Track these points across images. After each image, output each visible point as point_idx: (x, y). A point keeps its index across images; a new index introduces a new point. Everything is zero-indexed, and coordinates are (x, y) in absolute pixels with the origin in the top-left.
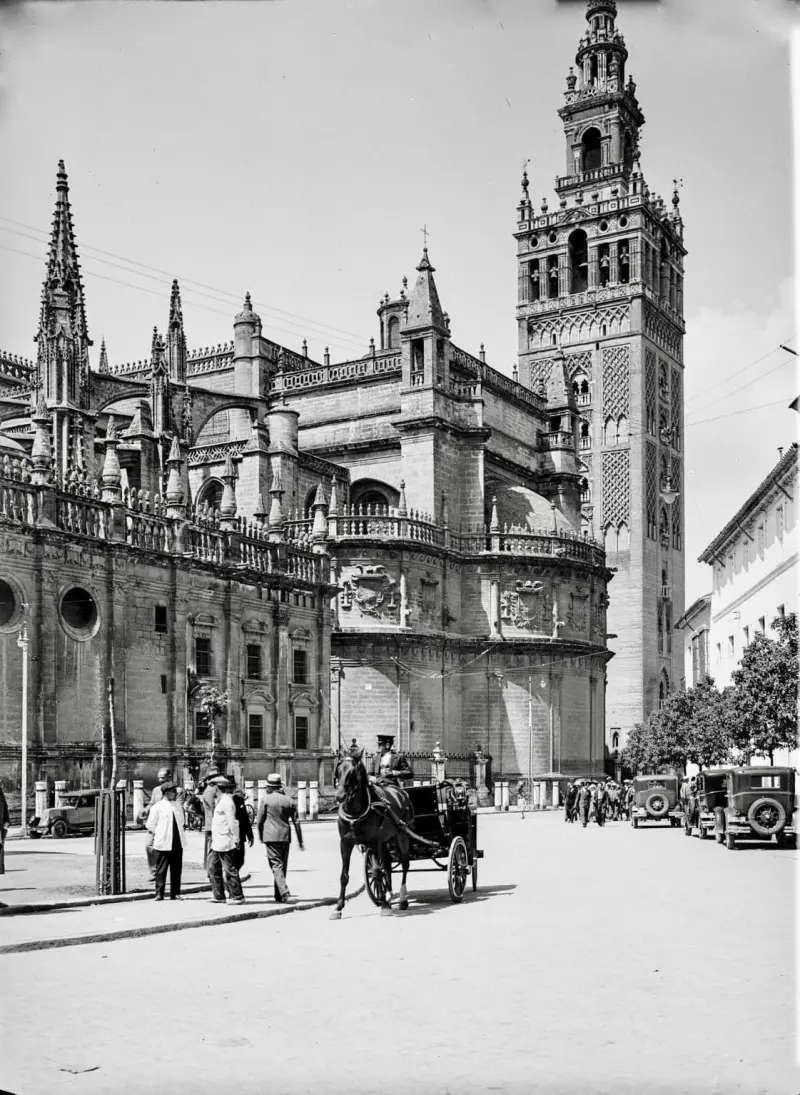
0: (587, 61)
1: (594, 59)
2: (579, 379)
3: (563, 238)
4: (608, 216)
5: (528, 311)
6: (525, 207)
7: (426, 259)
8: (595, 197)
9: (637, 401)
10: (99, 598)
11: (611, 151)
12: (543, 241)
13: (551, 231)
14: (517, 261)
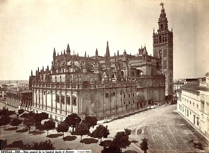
0: (161, 17)
1: (162, 16)
2: (160, 52)
3: (158, 37)
4: (164, 34)
5: (154, 45)
6: (154, 33)
7: (145, 47)
8: (162, 32)
9: (167, 54)
10: (115, 93)
11: (164, 27)
12: (156, 37)
13: (157, 36)
14: (153, 39)
